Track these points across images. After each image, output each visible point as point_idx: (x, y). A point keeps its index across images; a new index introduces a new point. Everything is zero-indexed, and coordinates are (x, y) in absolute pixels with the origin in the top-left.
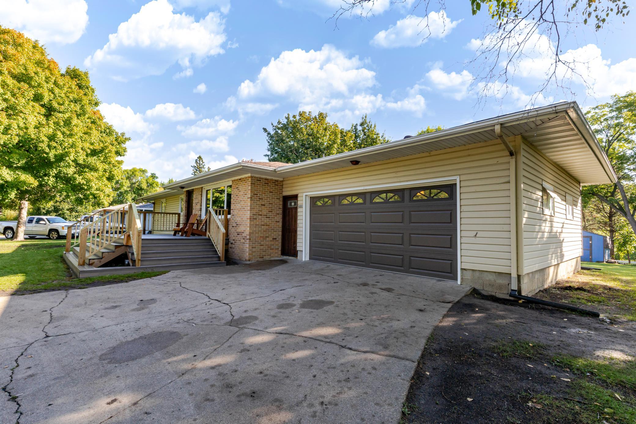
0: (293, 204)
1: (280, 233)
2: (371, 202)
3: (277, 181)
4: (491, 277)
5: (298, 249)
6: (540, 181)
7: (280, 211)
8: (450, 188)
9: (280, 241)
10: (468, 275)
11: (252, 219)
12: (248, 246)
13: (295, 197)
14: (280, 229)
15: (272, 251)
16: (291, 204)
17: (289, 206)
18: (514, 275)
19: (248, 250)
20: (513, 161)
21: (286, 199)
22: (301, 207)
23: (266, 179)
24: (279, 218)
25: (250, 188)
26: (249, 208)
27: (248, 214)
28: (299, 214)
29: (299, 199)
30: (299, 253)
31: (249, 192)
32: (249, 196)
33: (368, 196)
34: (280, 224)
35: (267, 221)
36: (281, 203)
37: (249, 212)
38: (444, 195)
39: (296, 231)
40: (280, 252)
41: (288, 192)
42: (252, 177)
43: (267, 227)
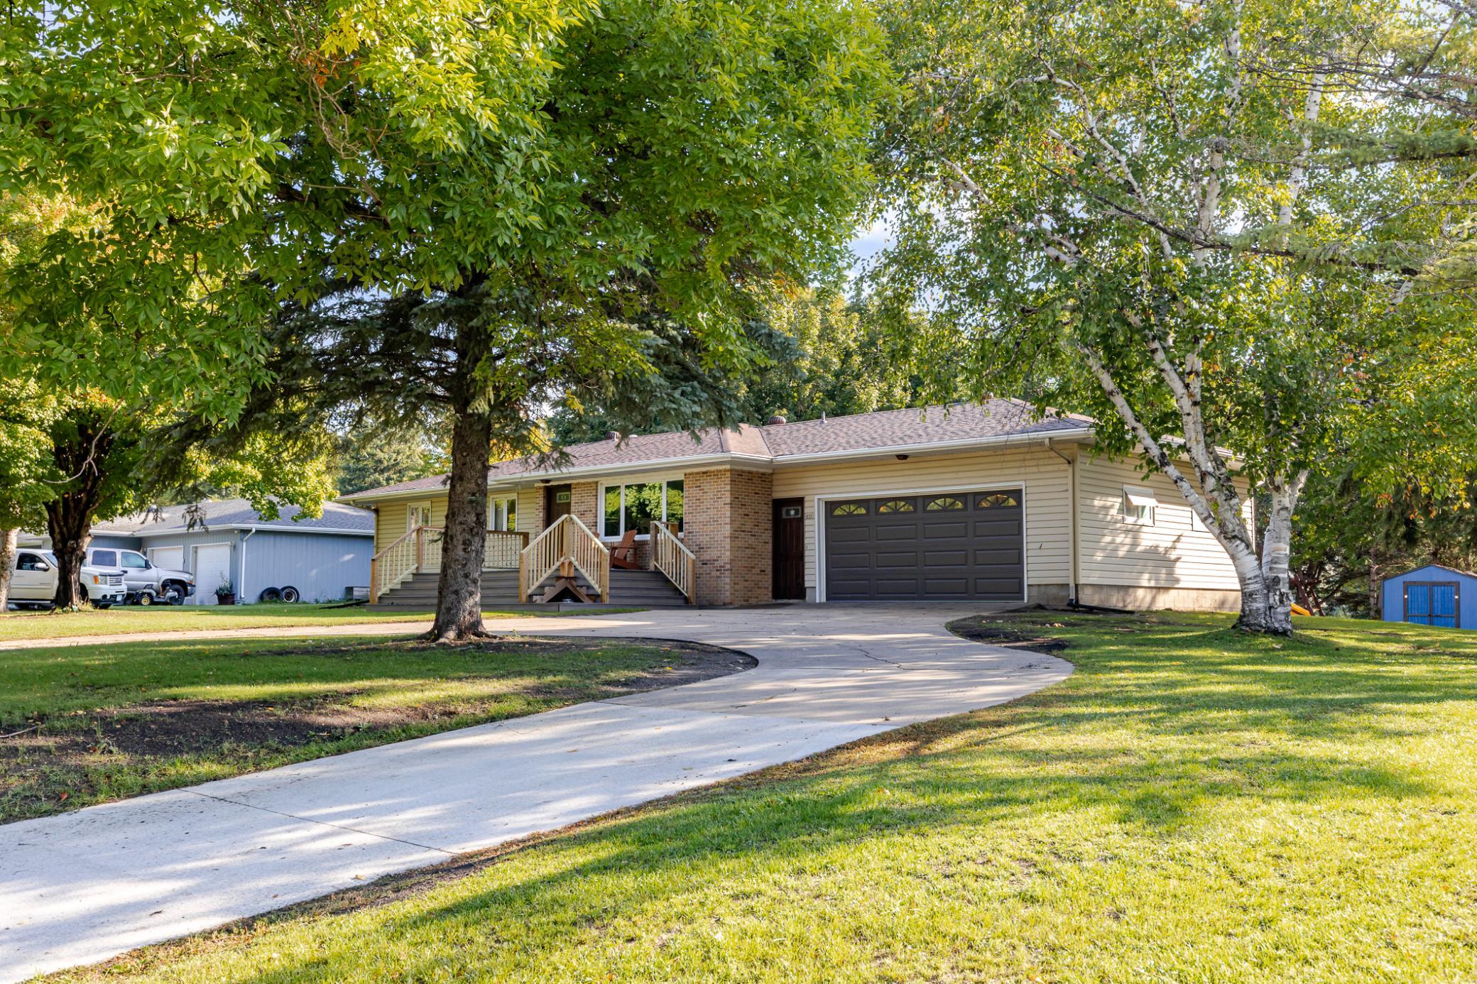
0: (792, 512)
1: (770, 562)
2: (925, 510)
3: (763, 474)
4: (1054, 591)
5: (807, 584)
6: (1119, 486)
7: (769, 526)
8: (1017, 494)
9: (770, 575)
10: (1034, 590)
11: (733, 538)
12: (727, 580)
13: (800, 502)
14: (770, 556)
15: (759, 591)
16: (788, 513)
17: (784, 516)
18: (1072, 585)
19: (727, 587)
20: (1070, 469)
21: (779, 505)
22: (811, 518)
23: (750, 473)
24: (768, 536)
25: (728, 488)
26: (728, 520)
27: (727, 530)
28: (806, 529)
29: (806, 504)
30: (808, 592)
31: (728, 494)
32: (728, 501)
33: (920, 502)
34: (770, 547)
35: (751, 540)
36: (770, 511)
37: (728, 527)
38: (1012, 502)
39: (801, 557)
40: (770, 594)
41: (782, 493)
42: (731, 470)
43: (751, 551)
